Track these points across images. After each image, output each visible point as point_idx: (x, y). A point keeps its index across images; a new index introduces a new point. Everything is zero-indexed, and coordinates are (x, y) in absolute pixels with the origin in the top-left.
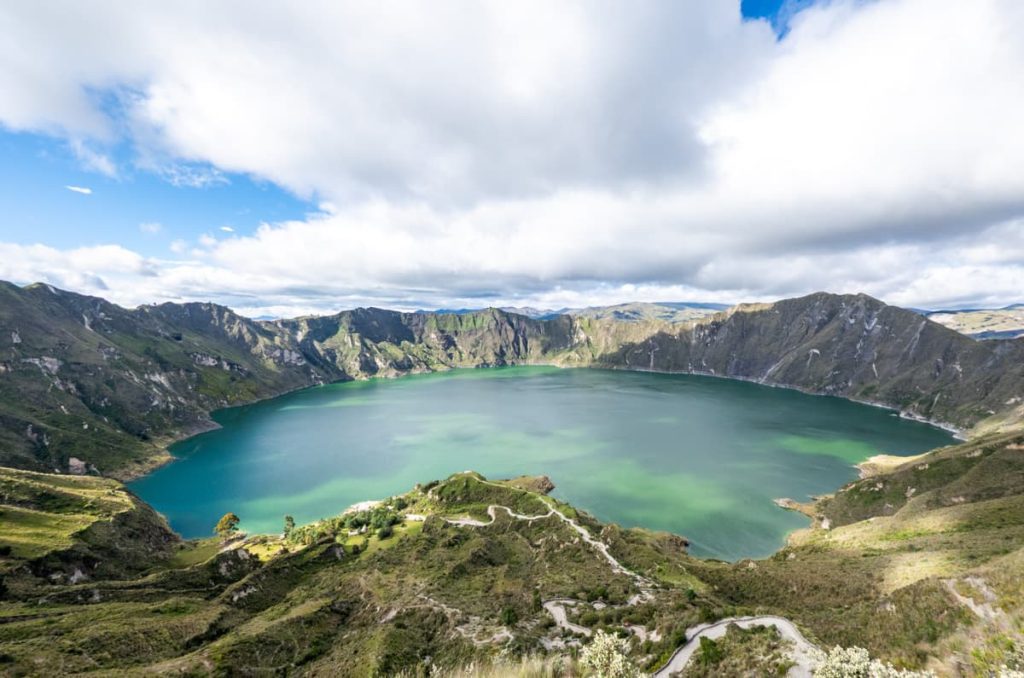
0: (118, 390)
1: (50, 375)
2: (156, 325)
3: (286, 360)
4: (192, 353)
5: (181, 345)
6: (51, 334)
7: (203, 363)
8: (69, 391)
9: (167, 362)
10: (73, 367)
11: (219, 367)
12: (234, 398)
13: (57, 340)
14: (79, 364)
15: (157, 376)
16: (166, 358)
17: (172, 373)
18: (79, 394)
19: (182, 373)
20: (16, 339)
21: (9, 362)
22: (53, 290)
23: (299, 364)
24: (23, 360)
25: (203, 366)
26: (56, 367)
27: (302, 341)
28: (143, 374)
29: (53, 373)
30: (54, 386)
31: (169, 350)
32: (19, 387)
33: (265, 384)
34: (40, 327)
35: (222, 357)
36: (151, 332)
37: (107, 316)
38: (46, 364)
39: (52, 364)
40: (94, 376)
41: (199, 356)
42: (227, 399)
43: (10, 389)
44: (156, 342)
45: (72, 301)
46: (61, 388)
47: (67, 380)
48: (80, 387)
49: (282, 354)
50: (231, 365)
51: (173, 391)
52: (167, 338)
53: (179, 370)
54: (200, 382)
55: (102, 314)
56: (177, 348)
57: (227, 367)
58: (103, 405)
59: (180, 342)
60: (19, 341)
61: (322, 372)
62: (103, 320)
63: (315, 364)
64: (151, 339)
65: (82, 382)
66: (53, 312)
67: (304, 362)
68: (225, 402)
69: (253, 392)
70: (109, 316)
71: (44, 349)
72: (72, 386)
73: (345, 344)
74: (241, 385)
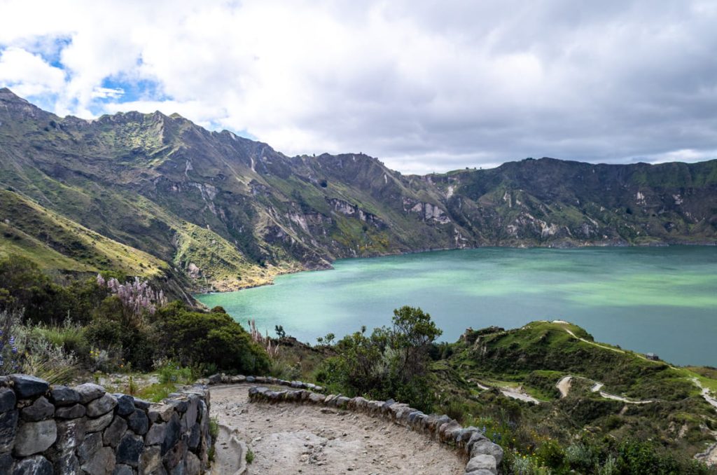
0: (253, 219)
1: (208, 200)
2: (307, 171)
3: (428, 217)
4: (333, 199)
5: (324, 192)
6: (215, 166)
7: (341, 210)
8: (219, 216)
9: (308, 206)
10: (226, 195)
11: (356, 216)
12: (363, 248)
13: (218, 171)
14: (230, 193)
15: (297, 217)
16: (308, 202)
17: (311, 217)
18: (226, 220)
19: (320, 217)
20: (189, 167)
21: (180, 183)
22: (233, 137)
23: (442, 223)
24: (190, 184)
25: (341, 213)
26: (214, 194)
27: (452, 197)
28: (284, 212)
29: (211, 198)
30: (208, 209)
31: (313, 194)
32: (182, 204)
33: (398, 238)
34: (210, 160)
35: (360, 206)
36: (301, 178)
37: (269, 160)
38: (207, 190)
39: (211, 191)
40: (239, 204)
41: (338, 203)
42: (356, 249)
43: (175, 205)
44: (303, 187)
45: (245, 146)
46: (214, 212)
47: (219, 205)
48: (227, 213)
49: (424, 210)
50: (367, 215)
51: (308, 232)
52: (315, 184)
53: (317, 214)
54: (334, 228)
55: (265, 158)
56: (321, 194)
57: (363, 218)
58: (241, 231)
59: (325, 188)
60: (191, 169)
61: (467, 233)
62: (265, 164)
63: (462, 224)
64: (300, 184)
65: (229, 209)
66: (226, 151)
67: (448, 220)
68: (354, 252)
69: (384, 245)
70: (270, 161)
71: (208, 177)
72: (222, 212)
73: (503, 202)
74: (373, 237)
